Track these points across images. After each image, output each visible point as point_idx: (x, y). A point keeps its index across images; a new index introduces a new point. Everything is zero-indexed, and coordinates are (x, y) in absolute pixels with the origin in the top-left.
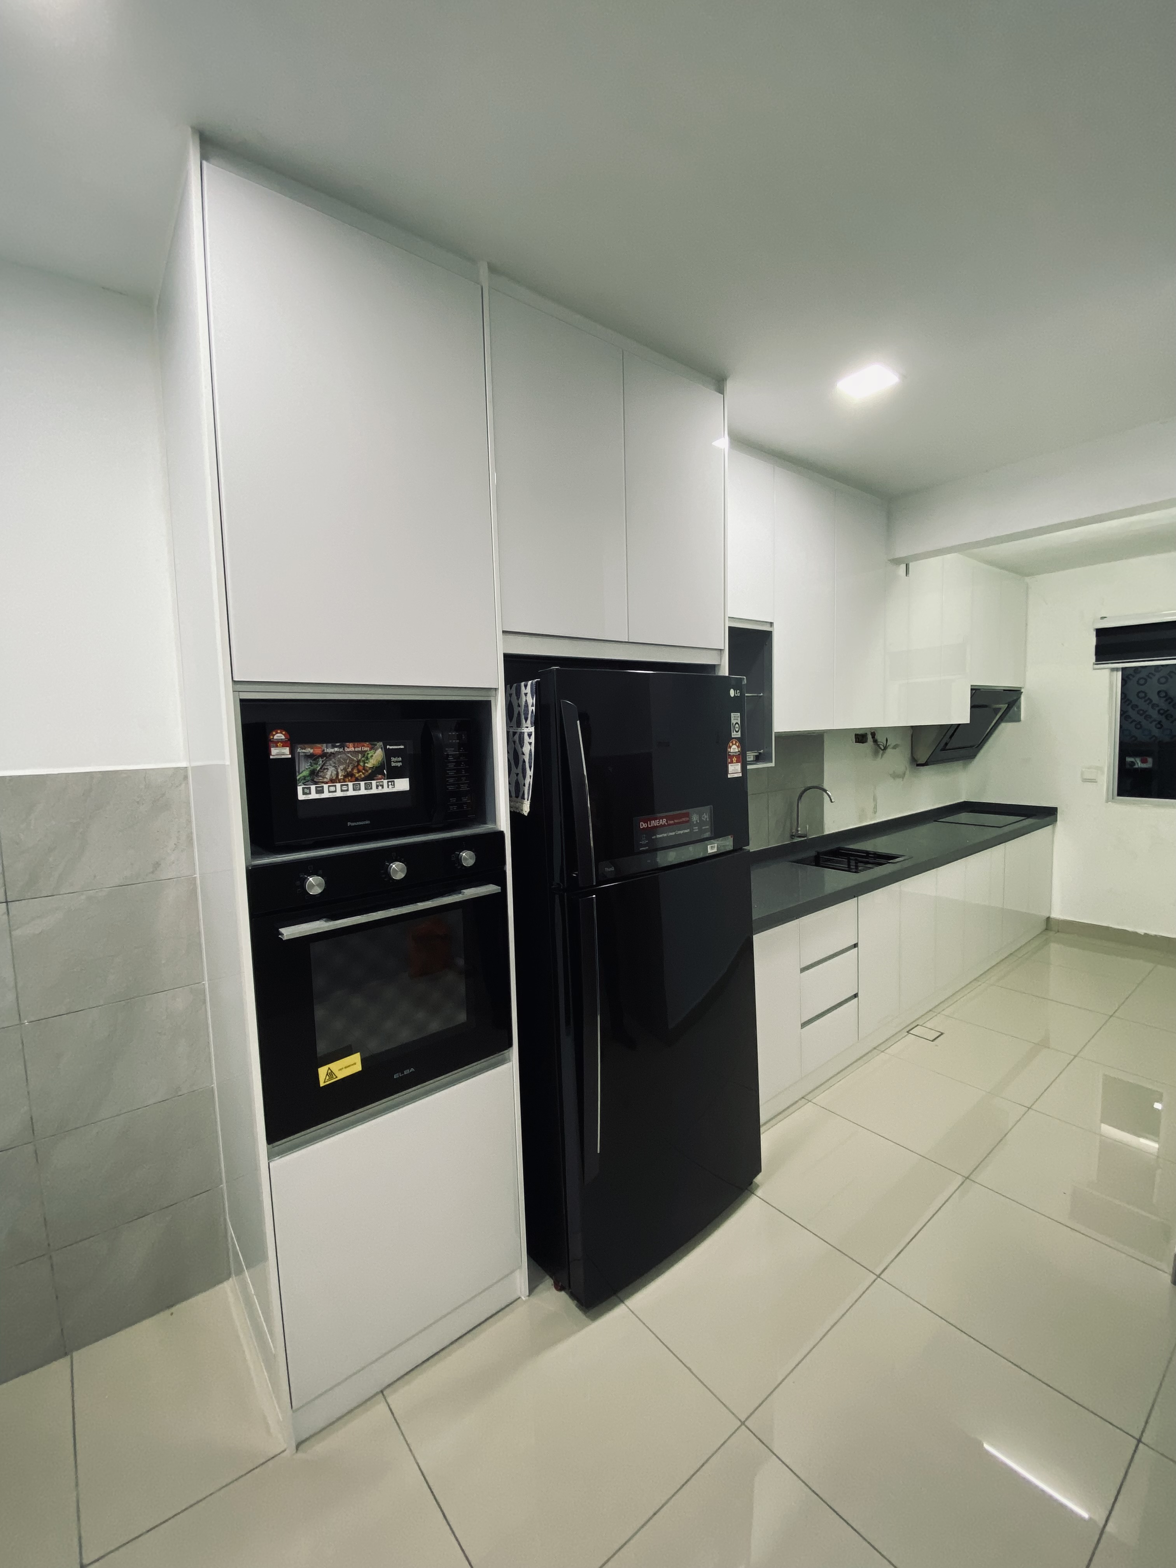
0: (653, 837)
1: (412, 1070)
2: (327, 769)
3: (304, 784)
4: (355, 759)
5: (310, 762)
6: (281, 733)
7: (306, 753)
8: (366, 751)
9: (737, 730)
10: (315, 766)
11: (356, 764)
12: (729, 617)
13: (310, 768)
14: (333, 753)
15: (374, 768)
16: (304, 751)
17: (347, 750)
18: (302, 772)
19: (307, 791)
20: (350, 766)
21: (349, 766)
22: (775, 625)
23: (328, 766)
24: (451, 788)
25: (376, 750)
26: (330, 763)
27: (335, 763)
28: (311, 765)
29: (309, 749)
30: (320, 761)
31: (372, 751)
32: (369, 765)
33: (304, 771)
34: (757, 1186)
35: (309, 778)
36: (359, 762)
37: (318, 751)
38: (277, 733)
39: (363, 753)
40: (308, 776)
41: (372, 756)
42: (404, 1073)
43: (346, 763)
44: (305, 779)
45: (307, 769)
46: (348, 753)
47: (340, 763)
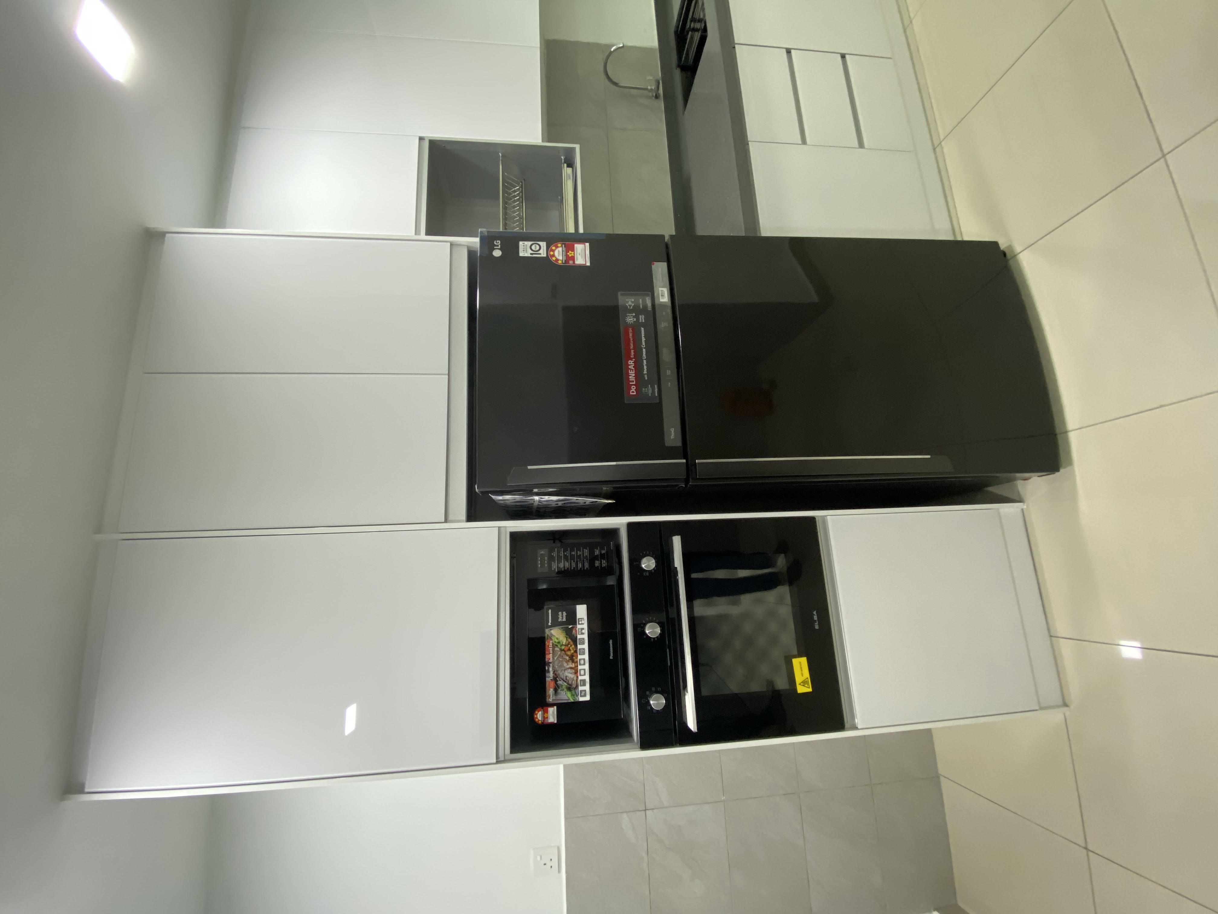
0: (646, 379)
1: (815, 613)
2: (566, 677)
3: (577, 696)
4: (559, 653)
5: (561, 690)
6: (537, 714)
7: (553, 695)
8: (553, 644)
9: (538, 248)
10: (564, 687)
11: (563, 652)
12: (416, 234)
13: (565, 691)
14: (554, 672)
15: (567, 636)
16: (551, 696)
17: (551, 660)
18: (568, 697)
19: (583, 693)
20: (564, 657)
21: (565, 659)
22: (422, 135)
23: (564, 676)
24: (587, 566)
25: (552, 635)
26: (562, 675)
27: (562, 671)
28: (563, 690)
29: (550, 691)
30: (560, 682)
31: (553, 638)
32: (564, 641)
33: (567, 696)
34: (1010, 247)
35: (573, 692)
36: (561, 650)
37: (552, 684)
38: (537, 718)
39: (554, 646)
40: (572, 693)
41: (557, 639)
42: (816, 620)
43: (562, 661)
44: (574, 695)
45: (566, 694)
46: (554, 659)
47: (562, 666)
